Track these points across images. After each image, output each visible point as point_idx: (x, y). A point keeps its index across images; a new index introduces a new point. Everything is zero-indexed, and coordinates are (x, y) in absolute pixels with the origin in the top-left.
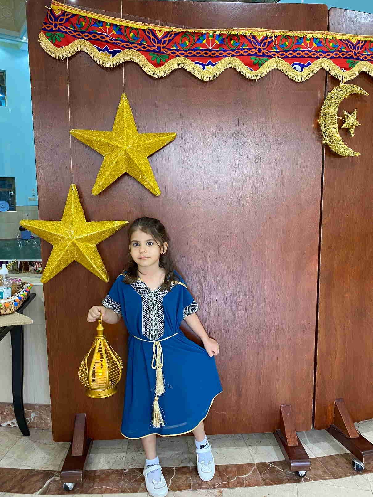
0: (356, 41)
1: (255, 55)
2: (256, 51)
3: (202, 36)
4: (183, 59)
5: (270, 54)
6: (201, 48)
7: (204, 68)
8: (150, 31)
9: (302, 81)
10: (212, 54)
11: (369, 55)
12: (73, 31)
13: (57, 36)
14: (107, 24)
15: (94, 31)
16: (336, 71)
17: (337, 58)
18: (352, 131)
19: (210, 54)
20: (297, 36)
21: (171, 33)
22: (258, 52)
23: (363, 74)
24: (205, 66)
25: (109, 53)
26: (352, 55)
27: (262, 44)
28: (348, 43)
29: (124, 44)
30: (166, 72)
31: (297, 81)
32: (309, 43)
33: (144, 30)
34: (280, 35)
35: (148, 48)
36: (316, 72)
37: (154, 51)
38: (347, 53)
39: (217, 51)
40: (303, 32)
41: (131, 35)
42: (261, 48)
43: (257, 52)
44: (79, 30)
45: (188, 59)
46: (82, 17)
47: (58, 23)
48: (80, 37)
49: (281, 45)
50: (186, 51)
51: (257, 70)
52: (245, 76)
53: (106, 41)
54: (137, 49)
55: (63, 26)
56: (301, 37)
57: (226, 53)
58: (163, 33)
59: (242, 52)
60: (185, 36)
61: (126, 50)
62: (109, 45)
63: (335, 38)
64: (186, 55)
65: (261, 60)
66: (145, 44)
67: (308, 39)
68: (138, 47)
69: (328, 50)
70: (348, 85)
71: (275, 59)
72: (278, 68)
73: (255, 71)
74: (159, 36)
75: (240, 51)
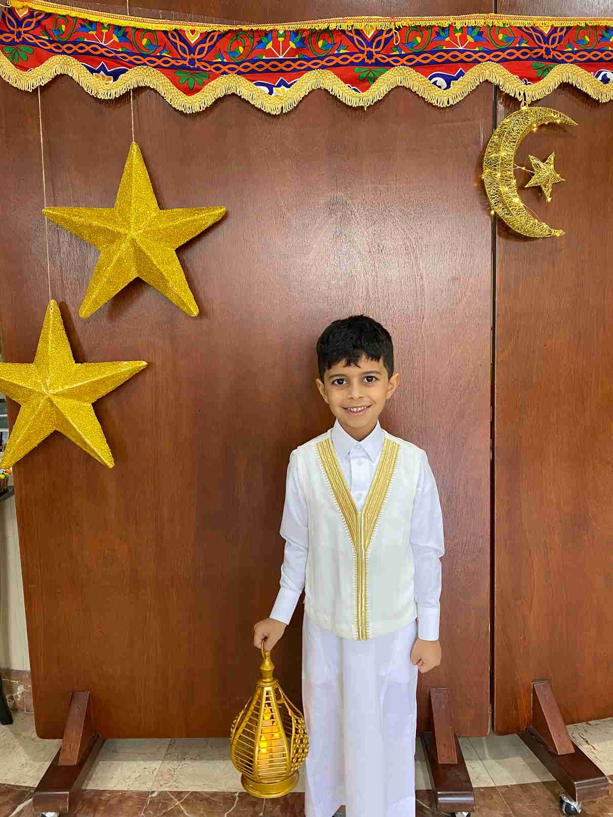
0: (550, 28)
1: (363, 64)
2: (364, 56)
3: (265, 36)
4: (235, 79)
5: (388, 60)
6: (264, 58)
7: (271, 93)
8: (175, 34)
9: (448, 106)
10: (286, 66)
11: (575, 52)
12: (49, 41)
13: (18, 50)
14: (104, 26)
15: (81, 40)
16: (512, 84)
17: (513, 60)
18: (547, 191)
19: (281, 66)
20: (437, 25)
21: (212, 34)
22: (368, 59)
23: (566, 87)
24: (274, 88)
25: (107, 75)
26: (542, 54)
27: (374, 44)
28: (533, 33)
29: (131, 58)
30: (206, 104)
31: (439, 106)
32: (459, 37)
33: (165, 32)
34: (406, 26)
35: (173, 62)
36: (475, 87)
37: (183, 67)
38: (531, 51)
39: (294, 61)
40: (448, 17)
41: (145, 42)
42: (371, 50)
43: (366, 58)
44: (56, 40)
45: (243, 78)
46: (63, 18)
47: (22, 30)
48: (60, 51)
49: (408, 43)
50: (239, 64)
51: (367, 91)
52: (344, 101)
53: (102, 55)
54: (154, 65)
55: (31, 34)
56: (444, 26)
57: (309, 64)
58: (199, 35)
59: (338, 60)
60: (237, 39)
61: (135, 68)
62: (107, 61)
63: (509, 25)
64: (239, 71)
65: (373, 72)
66: (167, 57)
67: (458, 29)
68: (155, 62)
69: (495, 46)
70: (535, 108)
71: (398, 69)
72: (405, 85)
73: (363, 92)
74: (192, 40)
75: (334, 58)
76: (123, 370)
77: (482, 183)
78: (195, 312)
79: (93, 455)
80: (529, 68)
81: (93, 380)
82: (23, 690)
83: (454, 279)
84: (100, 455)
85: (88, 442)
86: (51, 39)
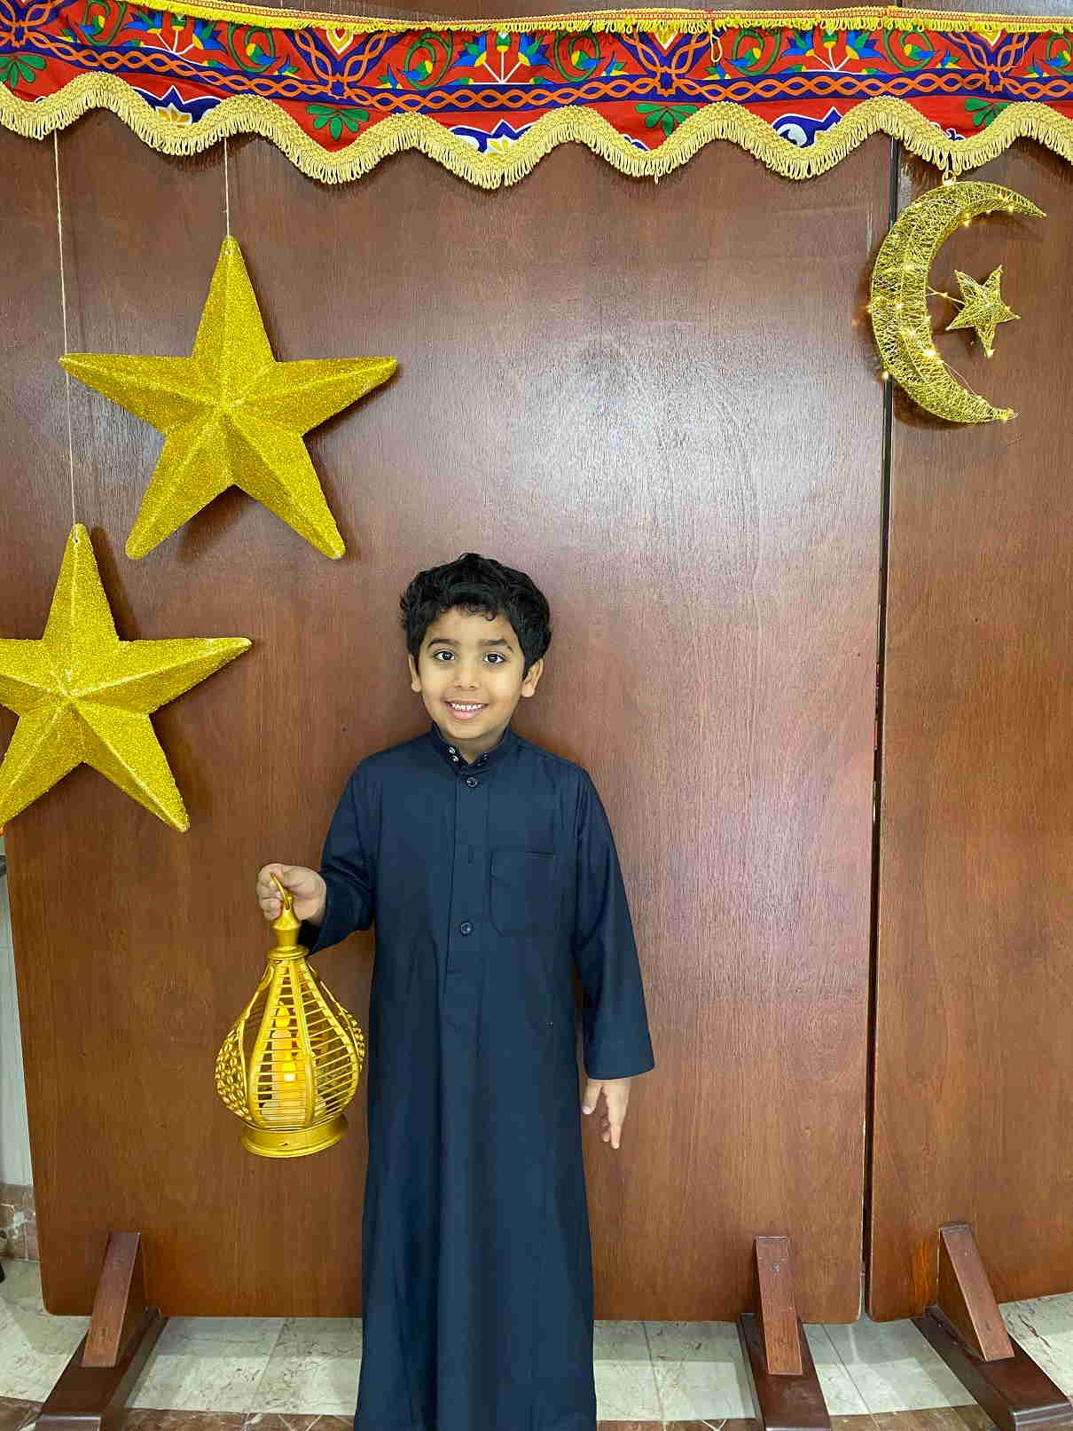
0: (999, 35)
1: (653, 96)
2: (654, 82)
3: (474, 43)
4: (416, 121)
5: (703, 90)
6: (471, 82)
7: (483, 148)
8: (307, 36)
9: (809, 177)
10: (510, 99)
11: (1044, 81)
12: (74, 46)
13: (18, 64)
14: (176, 18)
15: (134, 44)
16: (927, 139)
17: (931, 94)
18: (987, 338)
19: (503, 99)
20: (791, 27)
21: (376, 37)
22: (662, 87)
23: (1026, 145)
24: (488, 140)
25: (181, 111)
26: (984, 84)
27: (675, 59)
28: (969, 44)
29: (226, 80)
30: (363, 165)
31: (791, 177)
32: (832, 49)
33: (289, 33)
34: (734, 28)
35: (303, 88)
36: (858, 144)
37: (320, 98)
38: (964, 77)
39: (527, 89)
40: (810, 12)
41: (251, 49)
42: (669, 71)
43: (658, 85)
44: (89, 44)
45: (431, 120)
46: (99, 2)
47: (25, 24)
48: (95, 64)
49: (737, 60)
51: (660, 147)
52: (617, 166)
53: (171, 74)
54: (267, 94)
55: (40, 33)
56: (805, 29)
57: (554, 96)
58: (352, 38)
59: (606, 89)
60: (421, 47)
61: (233, 98)
62: (183, 86)
63: (923, 30)
64: (425, 106)
65: (672, 113)
66: (292, 78)
67: (830, 34)
68: (270, 88)
69: (899, 68)
70: (968, 184)
71: (718, 108)
72: (730, 137)
73: (651, 149)
74: (338, 48)
75: (601, 85)
76: (207, 655)
77: (868, 319)
78: (337, 549)
79: (151, 808)
80: (961, 108)
81: (152, 672)
82: (23, 1221)
83: (813, 497)
84: (164, 809)
85: (142, 784)
86: (79, 42)
